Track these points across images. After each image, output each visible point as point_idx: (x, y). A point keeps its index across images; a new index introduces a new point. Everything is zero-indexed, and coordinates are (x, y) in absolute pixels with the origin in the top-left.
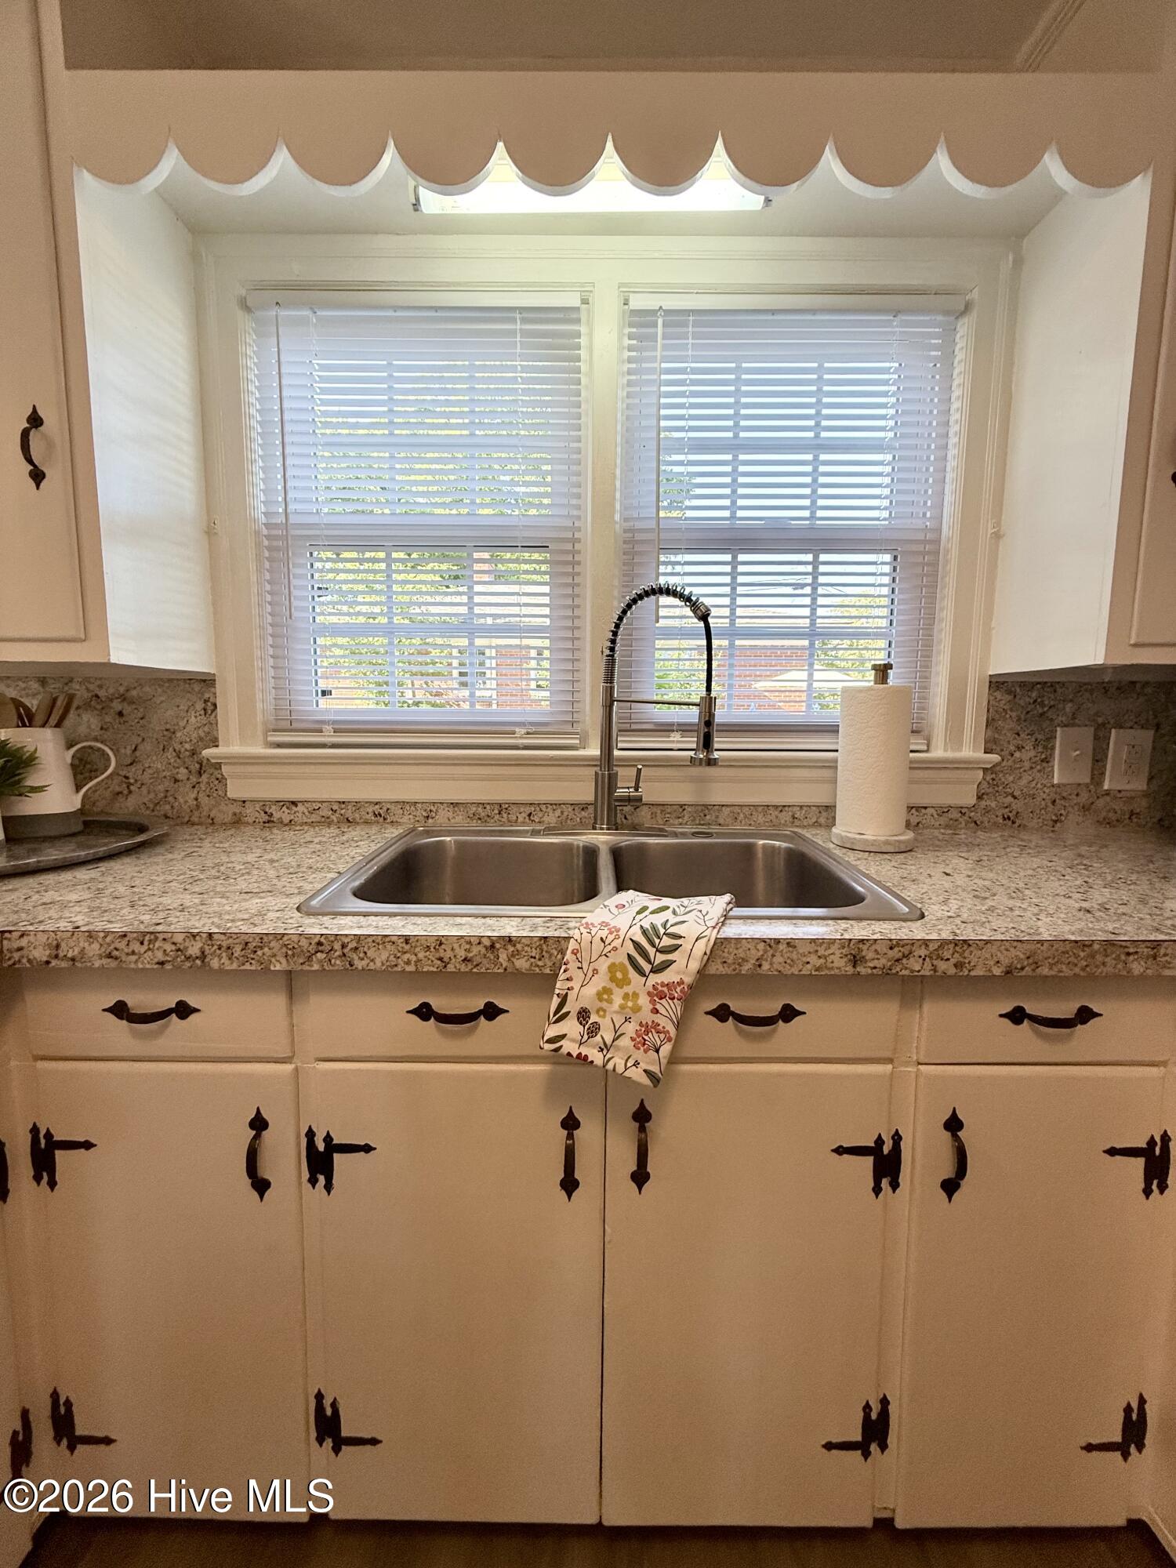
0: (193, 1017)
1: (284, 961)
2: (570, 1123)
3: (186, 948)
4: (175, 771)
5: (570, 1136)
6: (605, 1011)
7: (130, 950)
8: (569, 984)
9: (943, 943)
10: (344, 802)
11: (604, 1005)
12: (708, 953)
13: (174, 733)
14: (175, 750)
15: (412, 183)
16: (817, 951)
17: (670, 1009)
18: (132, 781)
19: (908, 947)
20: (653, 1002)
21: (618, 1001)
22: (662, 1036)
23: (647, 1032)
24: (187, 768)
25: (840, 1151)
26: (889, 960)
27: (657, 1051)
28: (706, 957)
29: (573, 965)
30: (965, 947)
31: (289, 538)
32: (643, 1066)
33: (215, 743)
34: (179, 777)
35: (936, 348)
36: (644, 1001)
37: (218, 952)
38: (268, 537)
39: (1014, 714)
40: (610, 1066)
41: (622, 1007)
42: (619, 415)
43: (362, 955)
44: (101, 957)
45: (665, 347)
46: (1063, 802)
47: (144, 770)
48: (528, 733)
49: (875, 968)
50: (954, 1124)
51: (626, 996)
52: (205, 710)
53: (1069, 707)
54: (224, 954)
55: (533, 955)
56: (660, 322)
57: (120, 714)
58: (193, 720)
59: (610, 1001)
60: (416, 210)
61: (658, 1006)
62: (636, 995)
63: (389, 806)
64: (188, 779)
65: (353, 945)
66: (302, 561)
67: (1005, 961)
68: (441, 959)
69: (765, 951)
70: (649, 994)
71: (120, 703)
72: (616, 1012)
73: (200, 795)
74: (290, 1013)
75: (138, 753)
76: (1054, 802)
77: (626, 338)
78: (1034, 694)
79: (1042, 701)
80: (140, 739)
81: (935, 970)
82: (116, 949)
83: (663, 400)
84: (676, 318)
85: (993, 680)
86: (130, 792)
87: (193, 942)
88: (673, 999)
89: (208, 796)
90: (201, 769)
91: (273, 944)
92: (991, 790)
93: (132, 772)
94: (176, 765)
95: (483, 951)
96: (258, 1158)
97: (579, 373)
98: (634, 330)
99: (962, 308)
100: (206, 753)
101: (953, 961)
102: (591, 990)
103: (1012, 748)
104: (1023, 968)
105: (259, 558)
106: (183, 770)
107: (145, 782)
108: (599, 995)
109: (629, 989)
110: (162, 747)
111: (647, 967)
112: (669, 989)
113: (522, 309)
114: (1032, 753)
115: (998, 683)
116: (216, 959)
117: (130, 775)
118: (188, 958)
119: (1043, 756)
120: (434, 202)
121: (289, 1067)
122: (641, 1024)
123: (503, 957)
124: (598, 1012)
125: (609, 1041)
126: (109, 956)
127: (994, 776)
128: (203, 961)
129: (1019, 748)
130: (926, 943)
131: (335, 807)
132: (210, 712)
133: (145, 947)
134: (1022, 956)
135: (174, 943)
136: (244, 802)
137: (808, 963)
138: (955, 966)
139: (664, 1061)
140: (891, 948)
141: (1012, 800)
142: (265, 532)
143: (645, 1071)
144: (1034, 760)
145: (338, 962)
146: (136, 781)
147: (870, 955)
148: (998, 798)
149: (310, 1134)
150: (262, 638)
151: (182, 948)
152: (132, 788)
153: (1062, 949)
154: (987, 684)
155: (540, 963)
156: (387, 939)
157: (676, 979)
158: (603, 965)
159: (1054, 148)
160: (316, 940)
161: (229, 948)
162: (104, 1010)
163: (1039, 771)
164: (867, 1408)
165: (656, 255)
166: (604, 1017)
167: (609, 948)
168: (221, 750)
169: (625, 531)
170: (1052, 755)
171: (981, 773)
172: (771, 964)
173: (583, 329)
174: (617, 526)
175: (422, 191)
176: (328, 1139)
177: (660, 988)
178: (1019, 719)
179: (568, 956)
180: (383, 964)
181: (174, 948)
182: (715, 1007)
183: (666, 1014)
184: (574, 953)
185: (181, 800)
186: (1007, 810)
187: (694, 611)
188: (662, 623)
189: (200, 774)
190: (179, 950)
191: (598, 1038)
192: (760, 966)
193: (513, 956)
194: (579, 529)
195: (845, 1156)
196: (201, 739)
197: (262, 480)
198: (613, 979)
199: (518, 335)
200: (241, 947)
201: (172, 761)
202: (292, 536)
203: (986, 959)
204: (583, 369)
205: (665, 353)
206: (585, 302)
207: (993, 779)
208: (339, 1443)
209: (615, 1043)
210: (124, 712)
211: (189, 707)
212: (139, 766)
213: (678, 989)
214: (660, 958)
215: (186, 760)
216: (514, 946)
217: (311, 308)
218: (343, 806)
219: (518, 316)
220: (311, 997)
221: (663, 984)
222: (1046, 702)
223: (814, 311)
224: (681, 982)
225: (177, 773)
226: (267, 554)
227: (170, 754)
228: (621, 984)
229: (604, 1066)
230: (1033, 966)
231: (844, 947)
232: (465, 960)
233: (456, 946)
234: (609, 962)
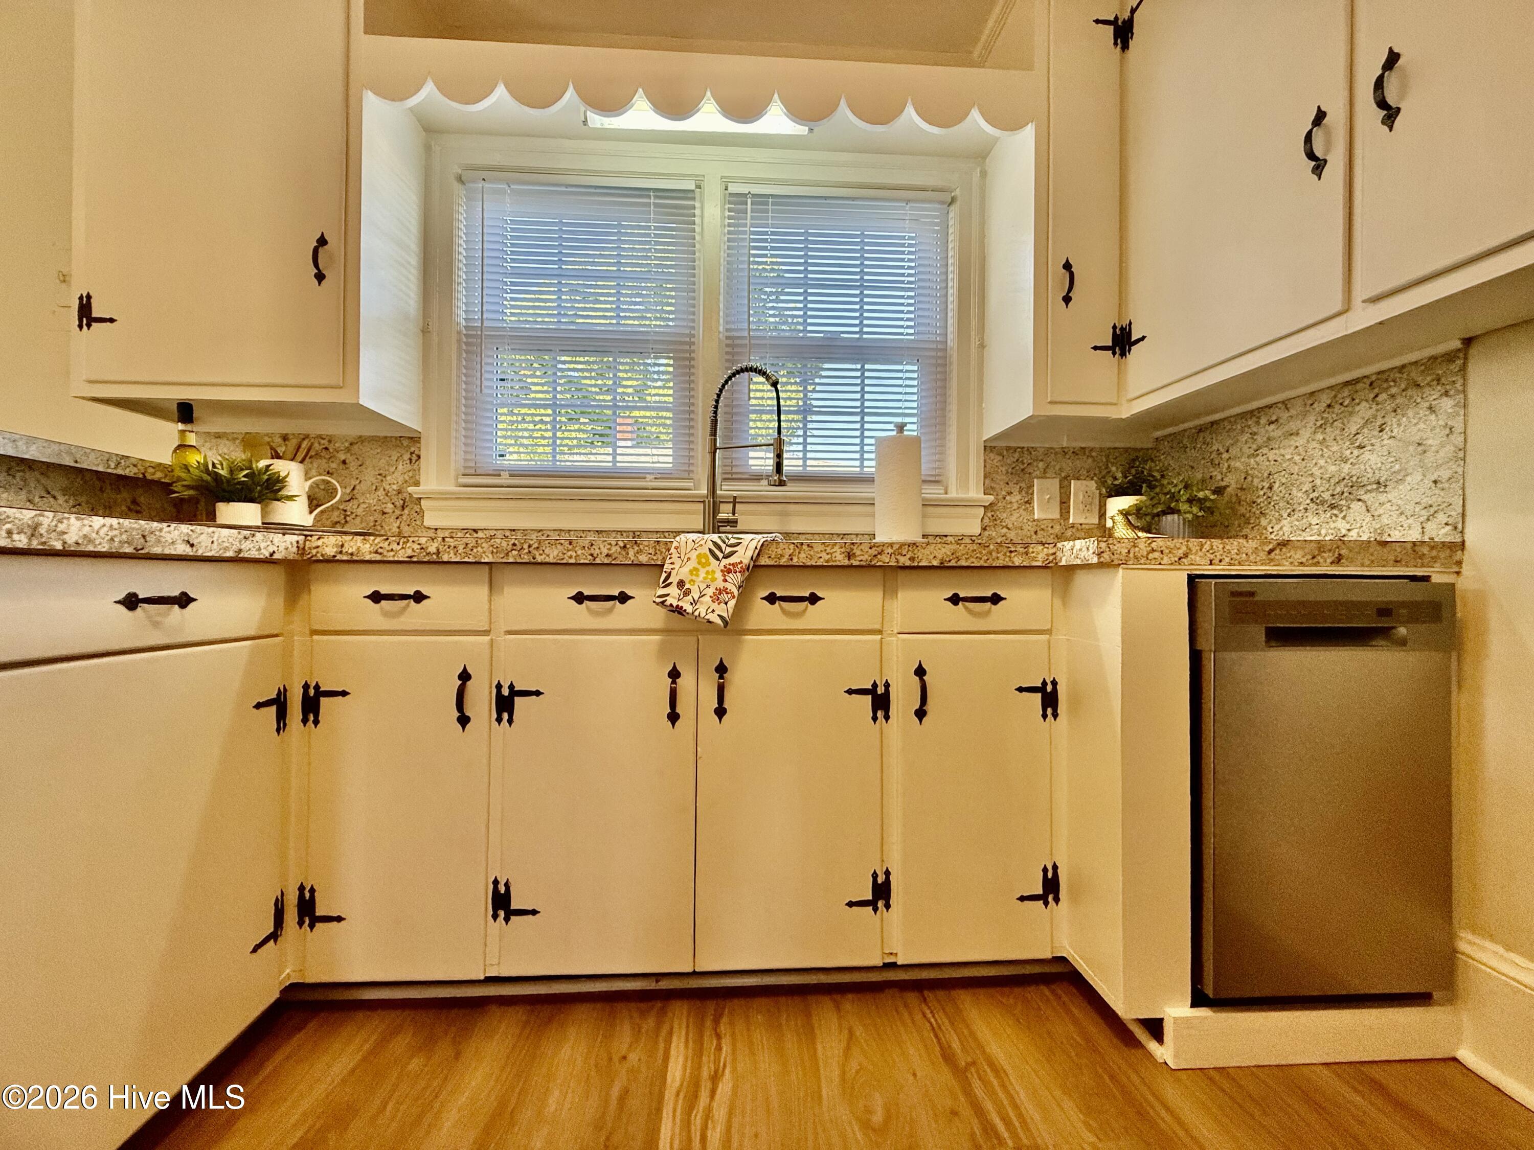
0: (425, 602)
1: (490, 556)
2: (674, 674)
3: (427, 548)
4: (383, 506)
5: (674, 682)
6: (694, 581)
7: (390, 549)
8: (672, 566)
9: (902, 545)
10: (514, 530)
11: (694, 578)
12: (758, 548)
13: (385, 477)
14: (384, 490)
15: (583, 109)
16: (826, 550)
17: (736, 579)
18: (349, 513)
19: (881, 547)
20: (725, 576)
21: (702, 574)
22: (729, 595)
23: (720, 593)
24: (393, 504)
25: (850, 692)
26: (870, 556)
27: (726, 603)
28: (757, 551)
29: (675, 555)
30: (915, 547)
31: (483, 337)
32: (717, 612)
33: (417, 484)
34: (386, 510)
35: (936, 224)
36: (719, 575)
37: (448, 550)
38: (466, 336)
39: (1004, 469)
40: (696, 613)
41: (705, 578)
42: (722, 260)
43: (541, 552)
44: (370, 553)
45: (752, 218)
46: (1042, 532)
47: (359, 505)
48: (656, 478)
49: (861, 561)
50: (920, 672)
51: (708, 572)
52: (410, 459)
53: (1041, 465)
54: (452, 552)
55: (650, 552)
56: (749, 201)
57: (344, 462)
58: (400, 467)
59: (697, 575)
60: (585, 125)
61: (727, 578)
62: (713, 572)
63: (549, 533)
64: (394, 512)
65: (536, 545)
66: (490, 353)
67: (940, 557)
68: (592, 555)
69: (794, 550)
70: (722, 571)
71: (345, 453)
72: (702, 582)
73: (402, 524)
74: (490, 601)
75: (355, 492)
76: (1036, 533)
77: (727, 211)
78: (1017, 455)
79: (1022, 461)
80: (358, 482)
81: (898, 562)
82: (381, 548)
83: (752, 252)
84: (761, 200)
85: (989, 444)
86: (346, 522)
87: (432, 543)
88: (735, 573)
89: (409, 525)
90: (404, 504)
91: (484, 545)
92: (991, 524)
93: (349, 507)
94: (384, 501)
95: (619, 549)
96: (465, 701)
97: (695, 232)
98: (733, 206)
99: (950, 201)
100: (411, 489)
101: (908, 556)
102: (686, 569)
103: (1004, 493)
104: (950, 561)
105: (459, 348)
106: (390, 506)
107: (358, 514)
108: (691, 572)
109: (709, 568)
110: (374, 488)
111: (720, 555)
112: (734, 567)
113: (656, 190)
114: (1018, 497)
115: (989, 447)
116: (446, 555)
117: (348, 508)
118: (428, 554)
119: (1026, 499)
120: (597, 121)
121: (487, 638)
122: (716, 589)
123: (631, 553)
124: (690, 583)
125: (696, 598)
126: (376, 552)
127: (993, 513)
128: (438, 556)
129: (1010, 493)
130: (891, 545)
131: (508, 533)
132: (414, 461)
133: (400, 547)
134: (949, 553)
135: (419, 544)
136: (436, 529)
137: (821, 557)
138: (910, 559)
139: (731, 611)
140: (871, 548)
141: (1007, 530)
142: (465, 332)
143: (718, 615)
144: (1020, 502)
145: (526, 557)
146: (352, 513)
147: (858, 553)
148: (997, 529)
149: (499, 687)
150: (458, 407)
151: (424, 547)
152: (348, 518)
153: (971, 548)
154: (983, 448)
155: (655, 558)
156: (558, 542)
157: (738, 561)
158: (693, 555)
159: (976, 107)
160: (512, 542)
161: (455, 547)
162: (365, 597)
163: (1024, 510)
164: (875, 876)
165: (747, 159)
166: (694, 585)
167: (697, 545)
168: (421, 488)
169: (727, 338)
170: (1032, 499)
171: (982, 509)
172: (798, 558)
173: (697, 205)
174: (721, 335)
175: (589, 113)
176: (511, 687)
177: (728, 567)
178: (1007, 472)
179: (673, 550)
180: (554, 558)
181: (419, 547)
182: (767, 594)
183: (731, 581)
184: (676, 548)
185: (387, 528)
186: (1004, 538)
187: (767, 380)
188: (753, 402)
189: (403, 508)
190: (422, 548)
191: (690, 597)
192: (792, 559)
193: (638, 553)
194: (694, 336)
195: (853, 695)
196: (406, 481)
197: (465, 296)
198: (699, 563)
199: (652, 207)
200: (463, 546)
201: (382, 498)
202: (485, 335)
203: (928, 555)
204: (697, 230)
205: (752, 222)
206: (698, 187)
207: (993, 516)
208: (510, 913)
209: (701, 599)
210: (347, 461)
211: (398, 457)
212: (355, 502)
213: (739, 566)
214: (729, 550)
215: (393, 497)
216: (639, 546)
217: (507, 183)
218: (514, 533)
219: (652, 194)
220: (506, 589)
221: (730, 564)
222: (1025, 461)
223: (853, 199)
224: (741, 562)
225: (385, 508)
226: (464, 347)
227: (381, 492)
228: (704, 565)
229: (693, 613)
230: (956, 560)
231: (842, 548)
232: (607, 555)
233: (602, 546)
234: (697, 553)
